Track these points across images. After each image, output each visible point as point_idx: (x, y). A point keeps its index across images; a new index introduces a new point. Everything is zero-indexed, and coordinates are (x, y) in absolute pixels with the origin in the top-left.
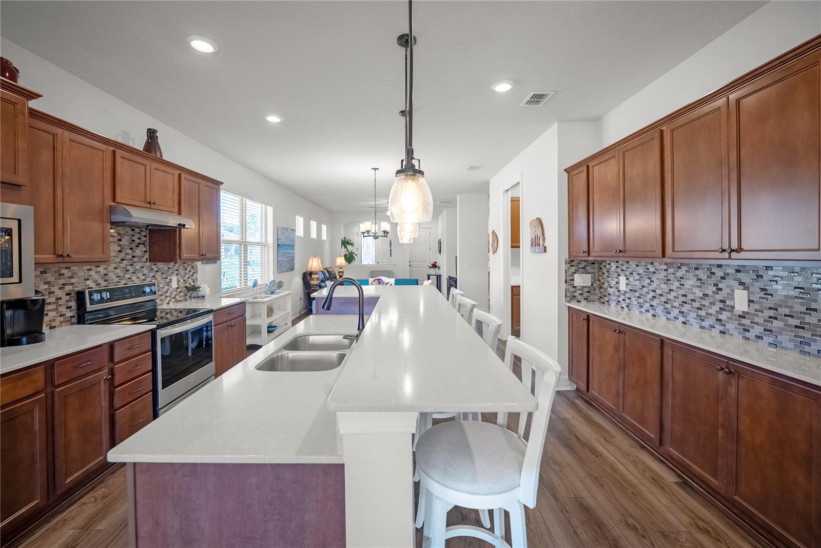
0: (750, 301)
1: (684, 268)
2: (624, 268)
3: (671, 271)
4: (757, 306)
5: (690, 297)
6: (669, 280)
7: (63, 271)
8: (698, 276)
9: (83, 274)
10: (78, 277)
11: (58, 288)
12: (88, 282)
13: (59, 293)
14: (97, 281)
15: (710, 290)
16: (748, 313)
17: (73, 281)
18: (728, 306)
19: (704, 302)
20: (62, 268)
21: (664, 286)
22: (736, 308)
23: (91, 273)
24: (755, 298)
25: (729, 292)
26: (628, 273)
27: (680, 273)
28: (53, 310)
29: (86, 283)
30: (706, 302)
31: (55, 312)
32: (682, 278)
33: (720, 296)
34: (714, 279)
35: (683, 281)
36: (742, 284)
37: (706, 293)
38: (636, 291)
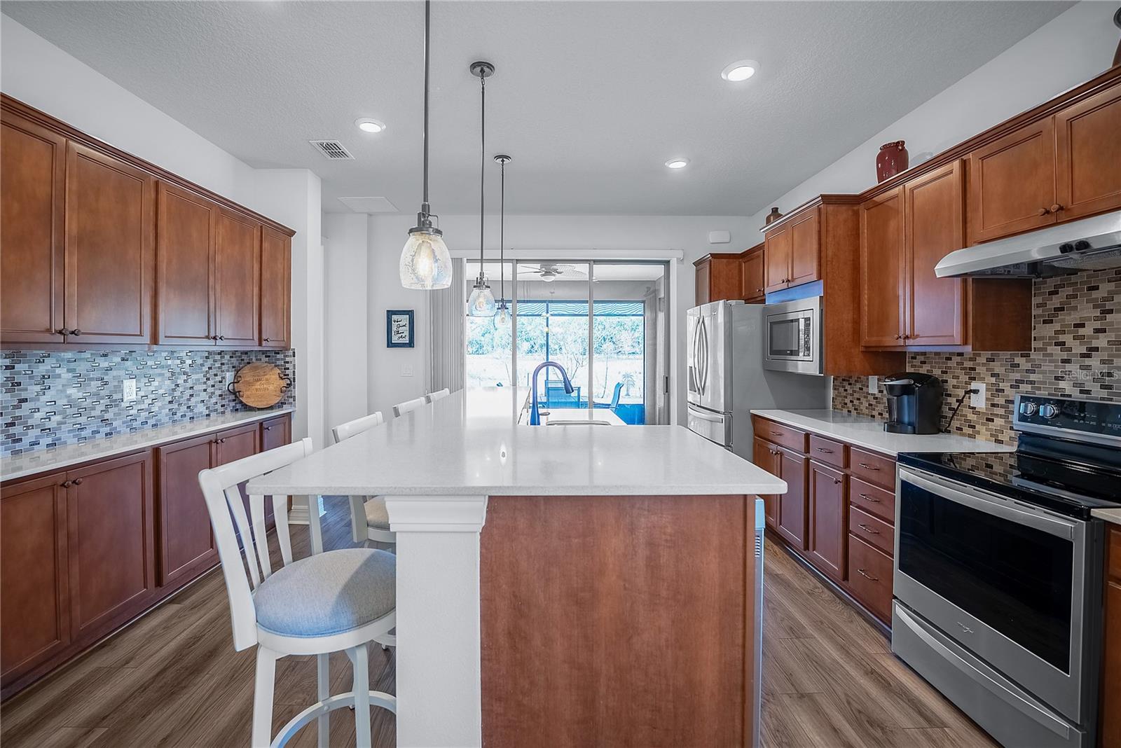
0: (138, 389)
1: (49, 362)
3: (20, 367)
5: (61, 402)
6: (19, 384)
7: (1017, 360)
8: (75, 370)
9: (1053, 368)
10: (1044, 372)
11: (1009, 384)
12: (1062, 384)
13: (1010, 393)
14: (1081, 385)
16: (136, 402)
17: (1033, 377)
18: (116, 401)
19: (84, 405)
20: (1017, 355)
23: (1068, 367)
25: (116, 383)
27: (41, 370)
28: (1001, 416)
29: (1058, 384)
31: (1003, 420)
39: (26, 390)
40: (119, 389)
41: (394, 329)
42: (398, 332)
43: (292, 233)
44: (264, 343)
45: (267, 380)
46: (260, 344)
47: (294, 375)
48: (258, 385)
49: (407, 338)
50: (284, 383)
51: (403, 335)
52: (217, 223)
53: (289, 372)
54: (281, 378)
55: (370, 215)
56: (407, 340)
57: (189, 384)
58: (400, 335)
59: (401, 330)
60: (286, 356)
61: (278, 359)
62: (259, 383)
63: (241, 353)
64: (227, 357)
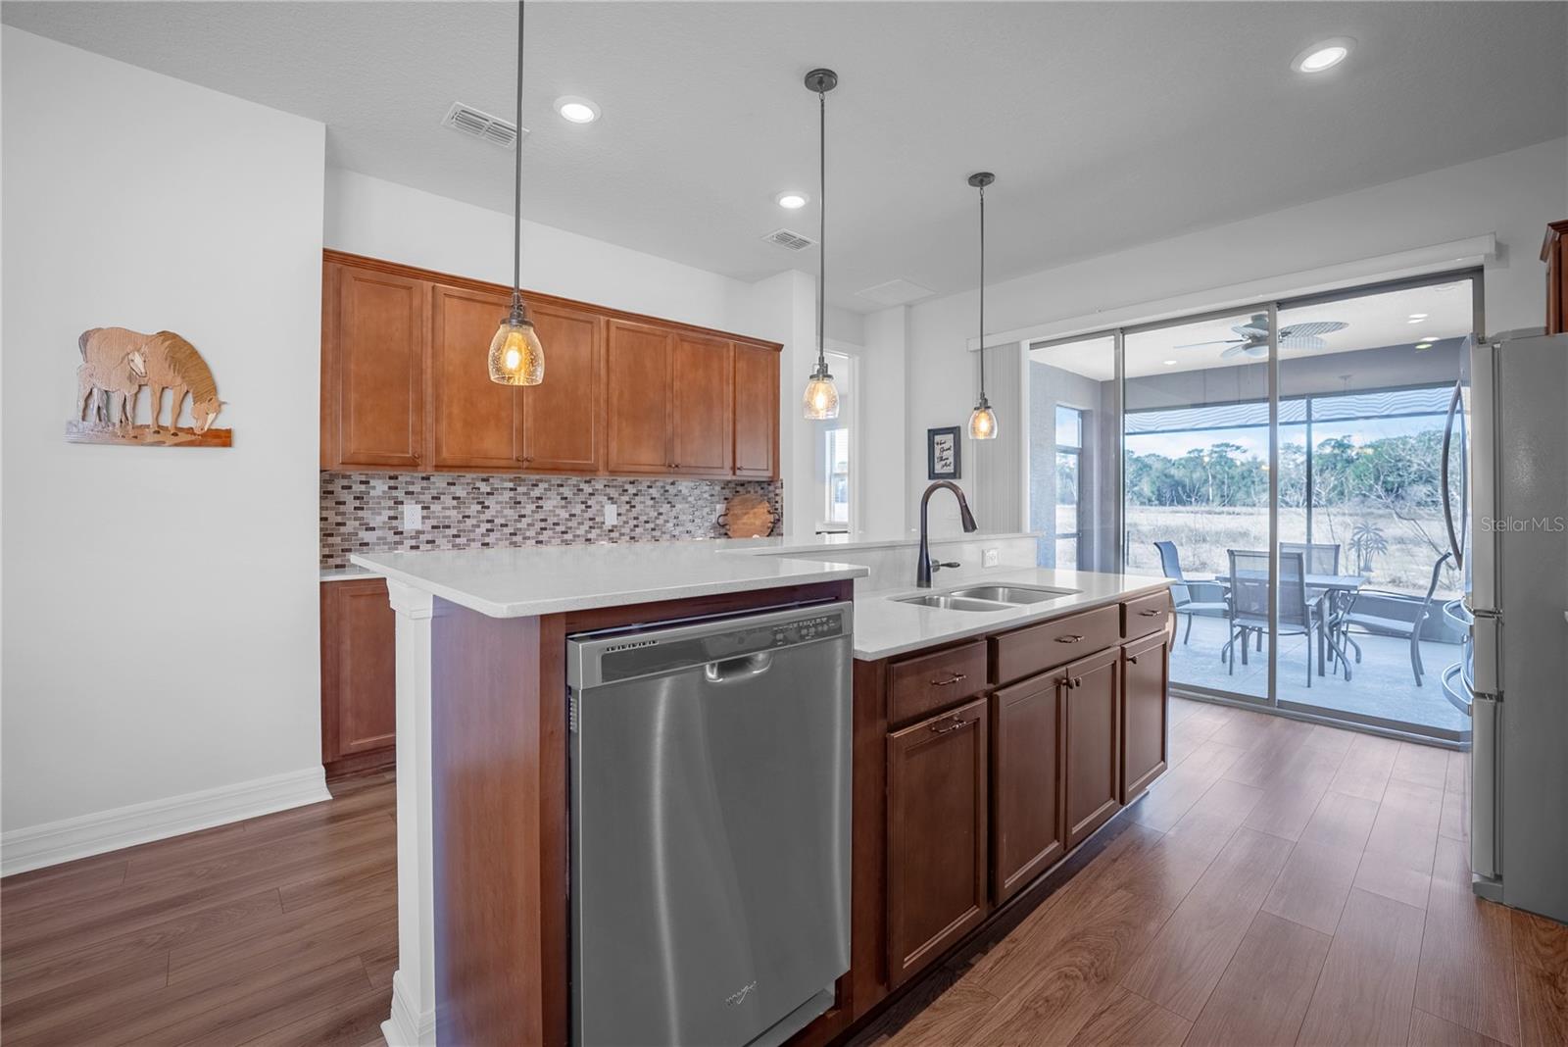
0: (619, 515)
1: (542, 486)
2: (416, 488)
3: (520, 489)
4: (624, 518)
5: (551, 520)
6: (520, 503)
8: (562, 494)
15: (578, 509)
16: (616, 526)
18: (597, 523)
19: (570, 524)
21: (509, 512)
22: (606, 523)
24: (623, 510)
25: (599, 508)
26: (427, 497)
27: (536, 492)
30: (573, 523)
32: (541, 498)
33: (590, 514)
34: (582, 497)
35: (541, 503)
36: (610, 499)
37: (573, 512)
38: (449, 527)
39: (525, 507)
40: (601, 512)
41: (937, 453)
42: (941, 459)
43: (779, 348)
44: (738, 472)
45: (755, 513)
46: (734, 474)
47: (782, 509)
48: (745, 519)
49: (952, 466)
50: (771, 518)
51: (948, 461)
52: (674, 349)
53: (778, 506)
54: (769, 512)
55: (909, 306)
56: (951, 469)
57: (674, 513)
58: (944, 462)
59: (945, 454)
60: (776, 488)
61: (769, 492)
62: (746, 517)
63: (736, 485)
64: (718, 488)
